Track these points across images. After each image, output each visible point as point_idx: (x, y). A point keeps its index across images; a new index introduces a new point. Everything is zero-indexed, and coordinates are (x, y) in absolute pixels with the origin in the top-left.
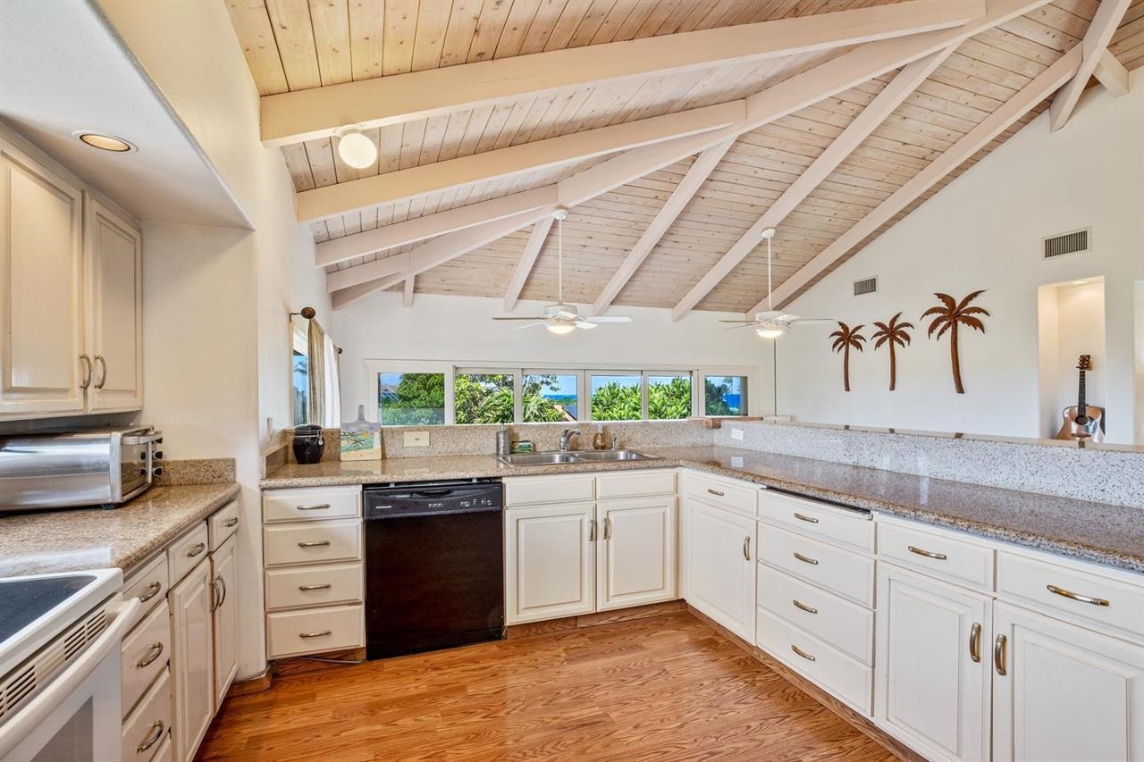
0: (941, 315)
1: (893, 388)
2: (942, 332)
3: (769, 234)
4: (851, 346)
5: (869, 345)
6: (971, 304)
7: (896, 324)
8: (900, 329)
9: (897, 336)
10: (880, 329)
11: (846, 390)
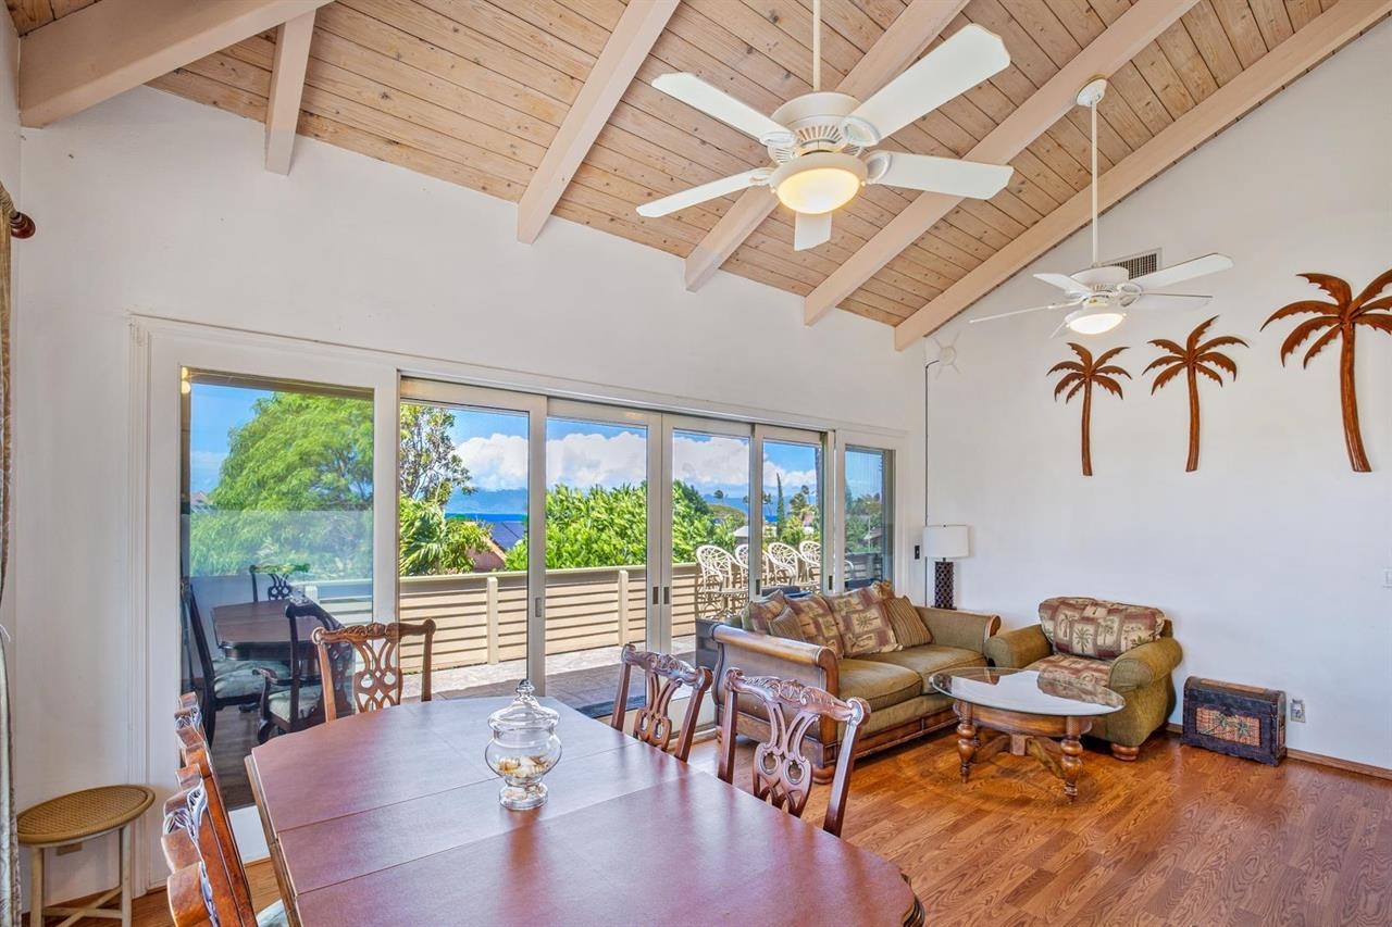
1: (1192, 465)
3: (1091, 95)
4: (1095, 385)
5: (1138, 384)
7: (1203, 340)
8: (1213, 350)
9: (1205, 364)
10: (1166, 353)
11: (1084, 473)
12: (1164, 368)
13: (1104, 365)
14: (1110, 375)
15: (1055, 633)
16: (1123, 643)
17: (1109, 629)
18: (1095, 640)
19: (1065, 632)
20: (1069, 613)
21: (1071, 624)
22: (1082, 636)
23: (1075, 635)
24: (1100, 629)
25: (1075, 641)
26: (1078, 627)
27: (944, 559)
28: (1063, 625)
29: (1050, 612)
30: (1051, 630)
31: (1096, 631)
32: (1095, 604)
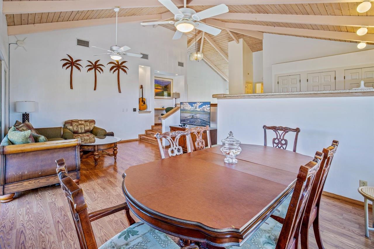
0: (115, 65)
1: (95, 89)
2: (114, 71)
4: (74, 67)
5: (84, 69)
6: (124, 65)
7: (98, 64)
8: (99, 66)
9: (98, 69)
10: (91, 64)
11: (71, 88)
12: (90, 67)
13: (77, 63)
14: (78, 66)
15: (73, 129)
16: (91, 128)
17: (87, 126)
18: (85, 129)
19: (76, 128)
20: (76, 124)
21: (77, 126)
22: (81, 128)
23: (79, 128)
24: (85, 126)
25: (79, 130)
26: (79, 126)
27: (26, 113)
28: (75, 127)
29: (70, 124)
30: (72, 128)
31: (84, 126)
32: (81, 120)
